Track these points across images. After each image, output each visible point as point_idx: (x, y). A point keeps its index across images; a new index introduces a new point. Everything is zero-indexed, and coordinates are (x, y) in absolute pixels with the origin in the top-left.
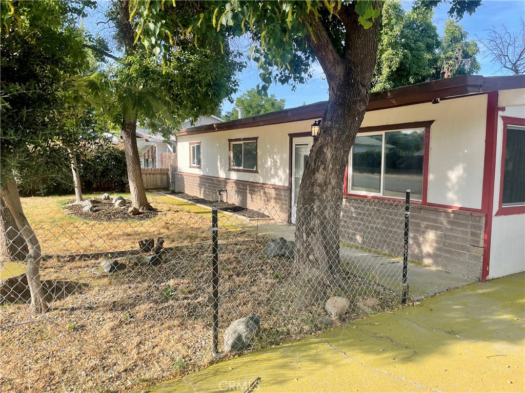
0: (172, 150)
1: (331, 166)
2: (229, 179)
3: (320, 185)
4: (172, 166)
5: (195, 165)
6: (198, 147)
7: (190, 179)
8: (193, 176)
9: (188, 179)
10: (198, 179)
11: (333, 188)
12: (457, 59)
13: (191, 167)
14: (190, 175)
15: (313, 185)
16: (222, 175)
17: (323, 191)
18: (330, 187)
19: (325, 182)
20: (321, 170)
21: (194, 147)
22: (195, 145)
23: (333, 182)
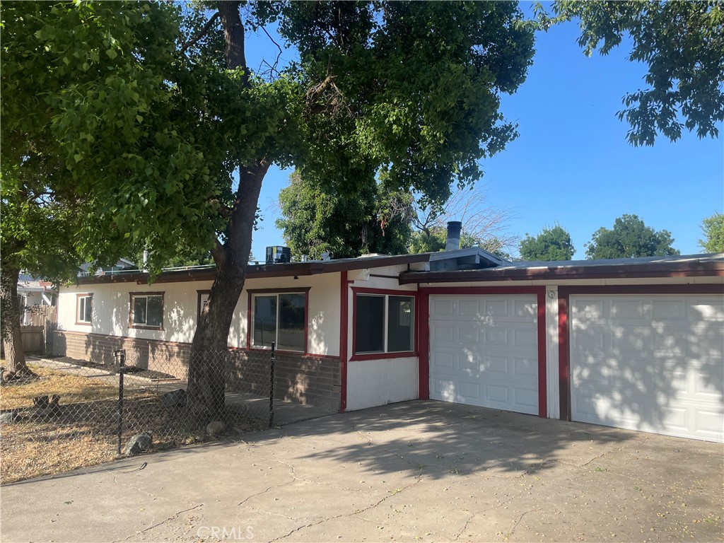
0: (49, 303)
1: (217, 324)
2: (127, 338)
3: (208, 339)
4: (48, 322)
5: (84, 321)
6: (89, 300)
7: (75, 339)
8: (80, 334)
9: (72, 339)
10: (86, 338)
11: (219, 341)
12: (392, 208)
13: (77, 324)
14: (74, 334)
15: (203, 339)
16: (118, 332)
17: (211, 344)
18: (216, 340)
19: (212, 337)
20: (209, 327)
21: (82, 300)
22: (85, 297)
23: (219, 336)
